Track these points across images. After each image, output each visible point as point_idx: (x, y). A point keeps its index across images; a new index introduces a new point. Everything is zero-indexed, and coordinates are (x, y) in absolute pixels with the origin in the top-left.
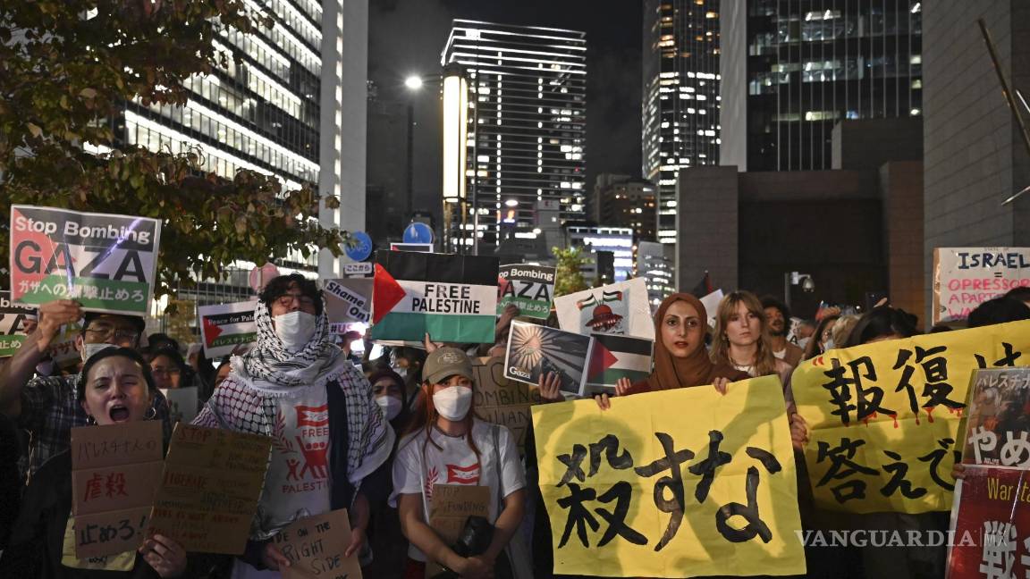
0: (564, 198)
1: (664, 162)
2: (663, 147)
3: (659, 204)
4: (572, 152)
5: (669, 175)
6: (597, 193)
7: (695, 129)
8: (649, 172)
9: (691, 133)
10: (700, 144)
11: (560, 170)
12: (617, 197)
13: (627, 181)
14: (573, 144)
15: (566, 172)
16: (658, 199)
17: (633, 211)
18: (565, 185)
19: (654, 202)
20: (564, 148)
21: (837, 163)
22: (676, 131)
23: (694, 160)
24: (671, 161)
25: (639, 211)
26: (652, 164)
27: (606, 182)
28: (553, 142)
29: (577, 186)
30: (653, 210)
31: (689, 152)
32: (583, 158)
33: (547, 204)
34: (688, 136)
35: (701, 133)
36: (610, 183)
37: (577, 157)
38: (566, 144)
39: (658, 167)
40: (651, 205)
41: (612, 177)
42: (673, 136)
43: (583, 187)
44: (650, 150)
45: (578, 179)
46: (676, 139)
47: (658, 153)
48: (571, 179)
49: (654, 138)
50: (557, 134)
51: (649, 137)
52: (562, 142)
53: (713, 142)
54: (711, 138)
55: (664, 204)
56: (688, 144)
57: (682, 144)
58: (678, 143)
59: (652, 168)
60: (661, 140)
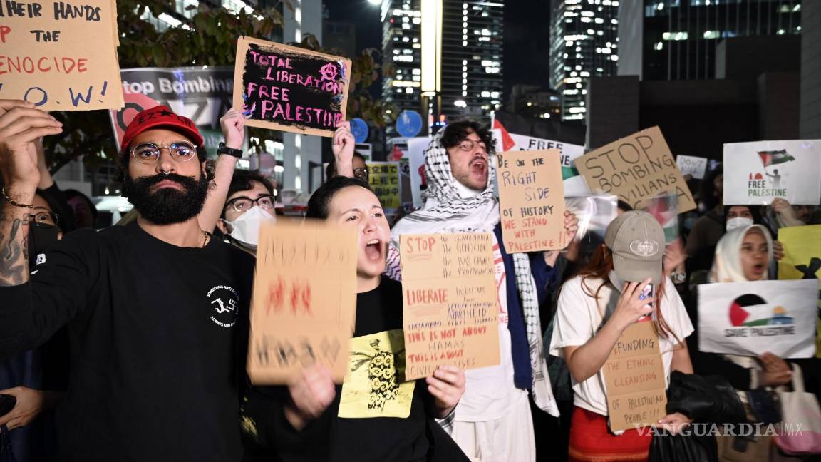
0: (485, 105)
1: (568, 75)
2: (567, 63)
3: (564, 110)
4: (491, 67)
5: (572, 86)
6: (513, 101)
7: (595, 47)
8: (555, 83)
9: (591, 51)
10: (598, 60)
11: (482, 82)
12: (529, 104)
13: (538, 91)
14: (492, 60)
15: (486, 83)
16: (563, 105)
17: (542, 116)
18: (485, 94)
19: (560, 108)
20: (485, 63)
21: (720, 72)
22: (578, 49)
23: (593, 73)
24: (573, 74)
25: (547, 116)
26: (558, 76)
27: (520, 91)
28: (476, 58)
29: (495, 94)
30: (559, 115)
31: (588, 66)
32: (501, 71)
33: (471, 110)
34: (588, 54)
35: (599, 50)
36: (523, 92)
37: (496, 71)
38: (486, 60)
39: (563, 79)
40: (557, 111)
41: (525, 88)
42: (576, 53)
43: (501, 96)
44: (557, 65)
45: (496, 89)
46: (578, 56)
47: (563, 68)
48: (491, 89)
49: (560, 55)
50: (479, 51)
51: (556, 54)
52: (483, 58)
53: (608, 58)
54: (607, 55)
55: (567, 110)
56: (588, 60)
57: (583, 60)
58: (579, 59)
59: (557, 80)
60: (566, 56)
